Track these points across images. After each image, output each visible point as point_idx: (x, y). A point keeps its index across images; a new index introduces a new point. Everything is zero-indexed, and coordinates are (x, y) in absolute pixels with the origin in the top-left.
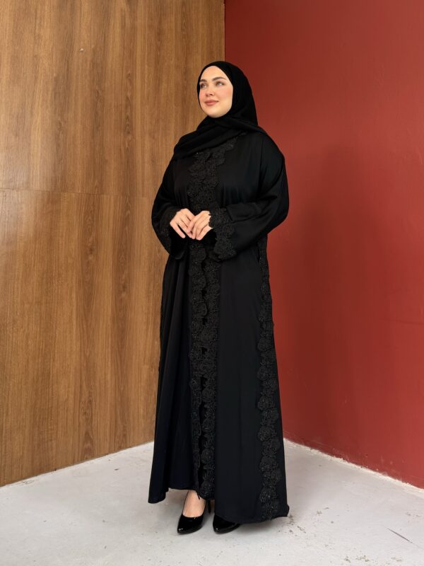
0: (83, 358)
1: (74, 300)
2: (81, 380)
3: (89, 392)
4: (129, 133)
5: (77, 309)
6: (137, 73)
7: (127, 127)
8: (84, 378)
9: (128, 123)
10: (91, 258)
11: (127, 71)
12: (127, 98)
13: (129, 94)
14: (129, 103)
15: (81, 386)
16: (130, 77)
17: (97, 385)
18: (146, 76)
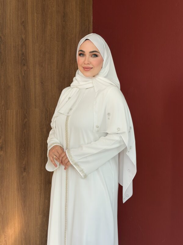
4: (24, 65)
6: (29, 20)
7: (23, 61)
9: (23, 58)
11: (21, 19)
12: (22, 39)
13: (23, 37)
14: (24, 43)
16: (24, 24)
18: (36, 21)
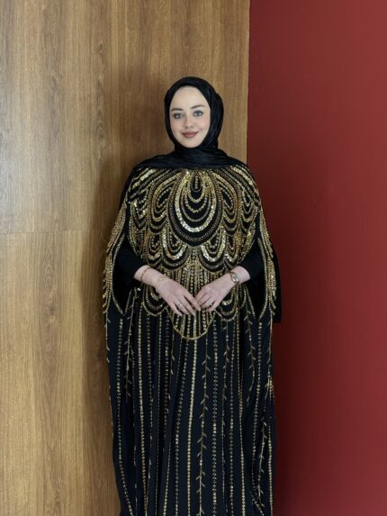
0: (46, 452)
1: (31, 378)
2: (44, 478)
3: (57, 492)
5: (35, 390)
6: (113, 43)
8: (48, 475)
10: (52, 320)
11: (97, 41)
15: (45, 487)
16: (103, 51)
17: (67, 482)
